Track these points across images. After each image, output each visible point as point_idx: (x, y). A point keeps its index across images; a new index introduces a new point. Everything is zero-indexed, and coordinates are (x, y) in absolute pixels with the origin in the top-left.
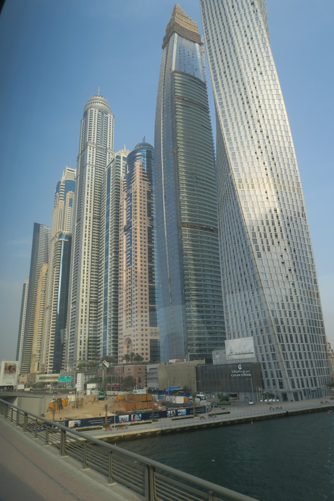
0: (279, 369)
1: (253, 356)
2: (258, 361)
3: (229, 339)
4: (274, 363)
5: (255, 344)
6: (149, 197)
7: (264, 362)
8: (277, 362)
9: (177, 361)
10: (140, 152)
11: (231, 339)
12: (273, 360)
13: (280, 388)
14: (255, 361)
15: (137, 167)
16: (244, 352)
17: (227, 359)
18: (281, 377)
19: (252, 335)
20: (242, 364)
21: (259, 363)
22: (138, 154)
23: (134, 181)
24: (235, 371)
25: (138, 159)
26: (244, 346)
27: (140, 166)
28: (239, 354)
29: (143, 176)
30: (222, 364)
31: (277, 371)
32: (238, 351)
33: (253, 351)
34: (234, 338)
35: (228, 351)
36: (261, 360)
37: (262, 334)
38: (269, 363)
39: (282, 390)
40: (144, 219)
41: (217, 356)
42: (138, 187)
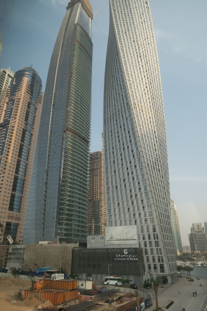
0: (161, 255)
1: (136, 242)
2: (140, 246)
3: (109, 226)
4: (157, 249)
5: (138, 232)
6: (29, 107)
7: (146, 248)
8: (160, 249)
9: (48, 243)
10: (29, 72)
11: (112, 226)
12: (156, 246)
13: (161, 272)
14: (137, 246)
15: (24, 81)
16: (126, 238)
17: (106, 244)
18: (163, 262)
19: (136, 224)
20: (128, 249)
21: (142, 249)
22: (26, 73)
23: (19, 91)
24: (119, 255)
25: (26, 76)
26: (126, 233)
27: (27, 81)
28: (120, 240)
29: (28, 90)
30: (100, 248)
31: (159, 257)
32: (119, 238)
33: (136, 237)
34: (116, 225)
35: (108, 237)
36: (143, 246)
37: (146, 223)
38: (152, 249)
39: (163, 273)
40: (22, 122)
41: (93, 241)
42: (23, 96)
